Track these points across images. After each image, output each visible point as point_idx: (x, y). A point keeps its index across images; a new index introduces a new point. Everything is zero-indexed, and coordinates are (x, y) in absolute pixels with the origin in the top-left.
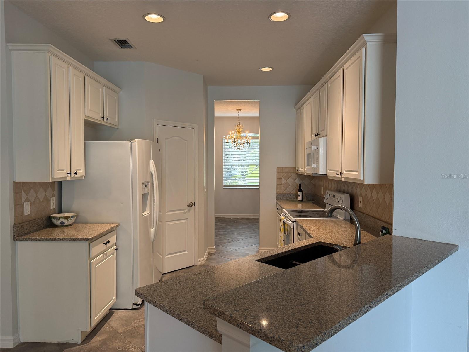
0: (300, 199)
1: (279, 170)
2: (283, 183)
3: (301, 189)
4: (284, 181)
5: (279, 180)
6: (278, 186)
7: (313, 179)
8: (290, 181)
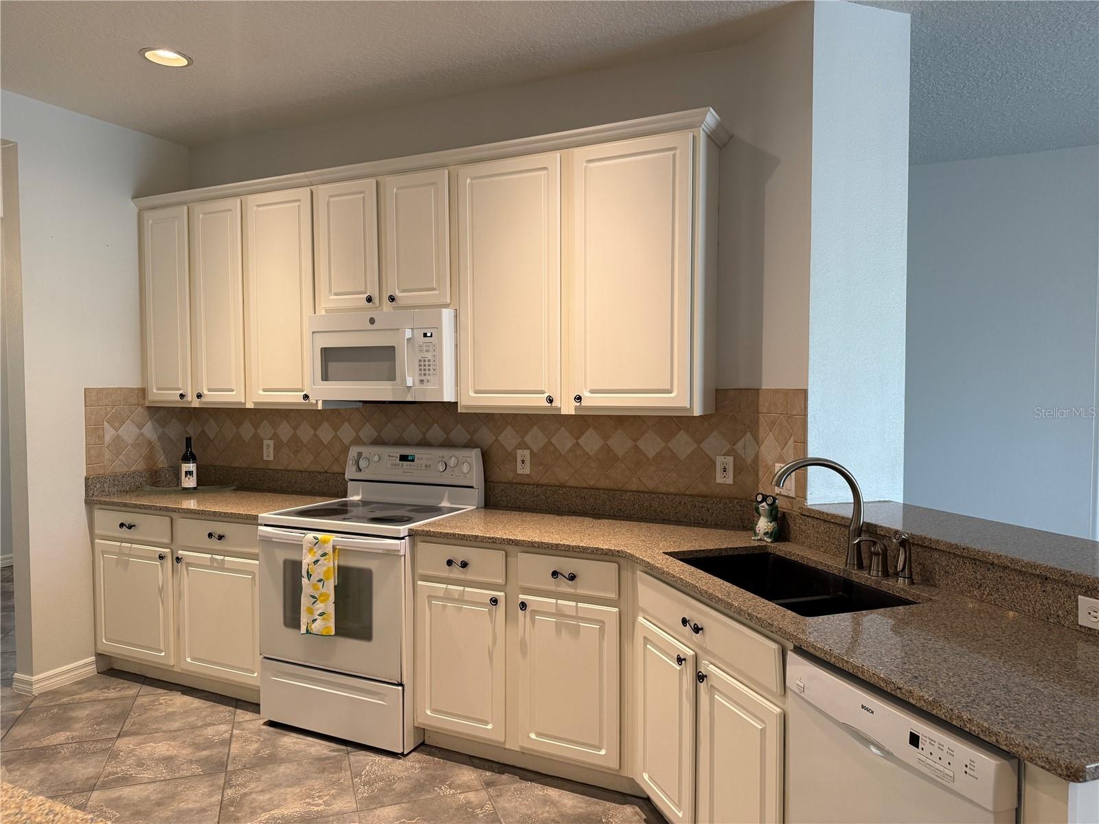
0: (190, 482)
1: (93, 397)
2: (108, 438)
3: (191, 452)
4: (109, 434)
5: (93, 429)
6: (93, 452)
7: (189, 423)
8: (129, 432)
